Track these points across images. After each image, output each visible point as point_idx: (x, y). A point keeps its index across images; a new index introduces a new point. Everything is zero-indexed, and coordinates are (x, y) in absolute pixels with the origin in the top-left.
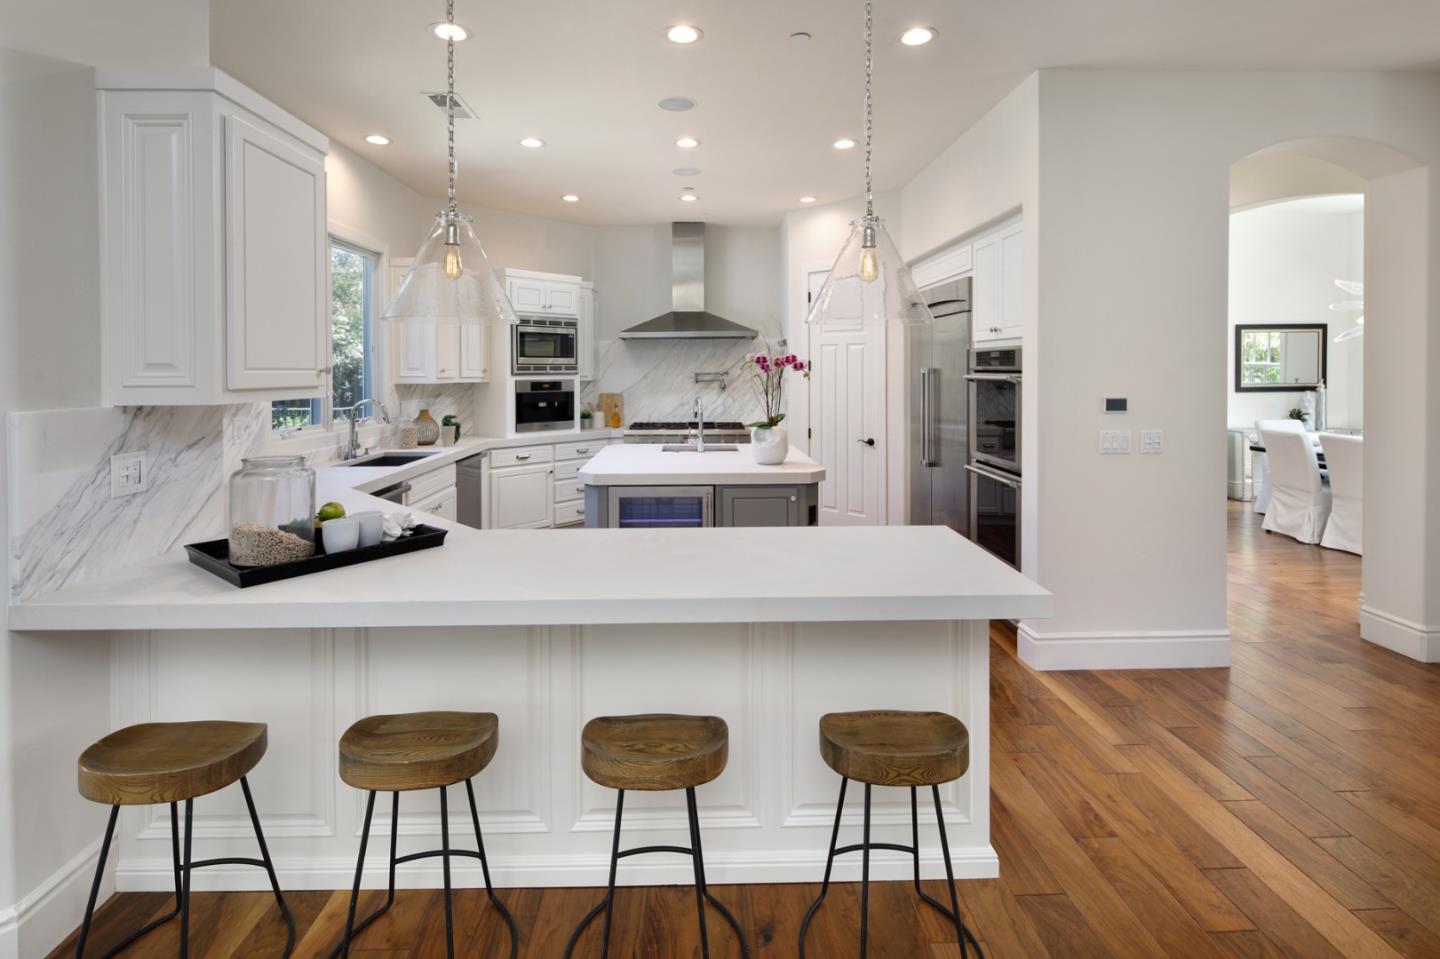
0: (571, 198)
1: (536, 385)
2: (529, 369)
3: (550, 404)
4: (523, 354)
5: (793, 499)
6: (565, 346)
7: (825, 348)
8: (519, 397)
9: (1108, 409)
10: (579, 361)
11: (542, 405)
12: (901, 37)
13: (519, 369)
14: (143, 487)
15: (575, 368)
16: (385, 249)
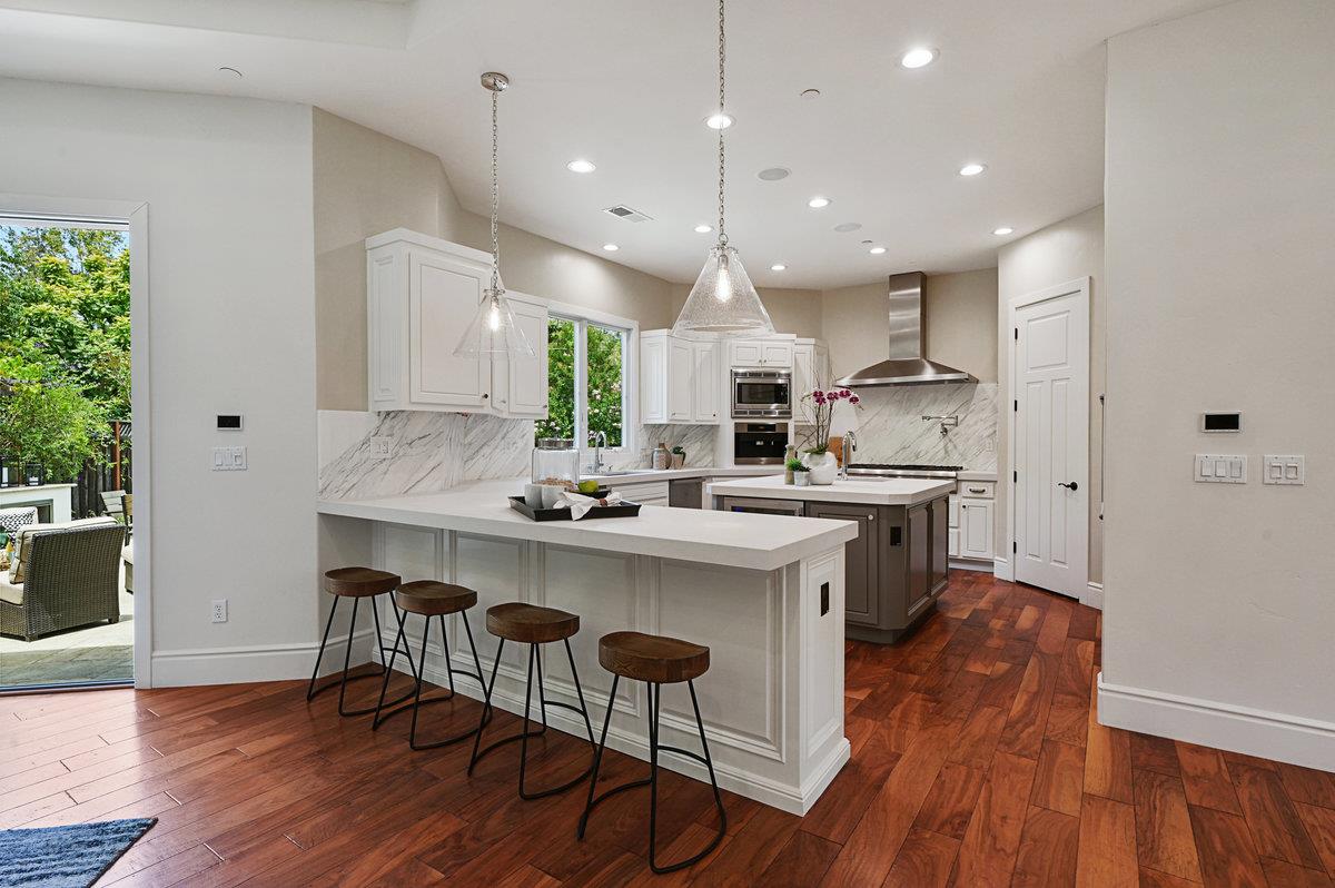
0: (778, 268)
1: (752, 427)
2: (745, 413)
3: (767, 443)
4: (740, 402)
5: (871, 517)
6: (780, 393)
7: (1031, 386)
8: (737, 436)
9: (1207, 428)
10: (793, 408)
11: (758, 443)
12: (901, 60)
13: (736, 413)
14: (388, 456)
15: (790, 413)
16: (634, 325)
